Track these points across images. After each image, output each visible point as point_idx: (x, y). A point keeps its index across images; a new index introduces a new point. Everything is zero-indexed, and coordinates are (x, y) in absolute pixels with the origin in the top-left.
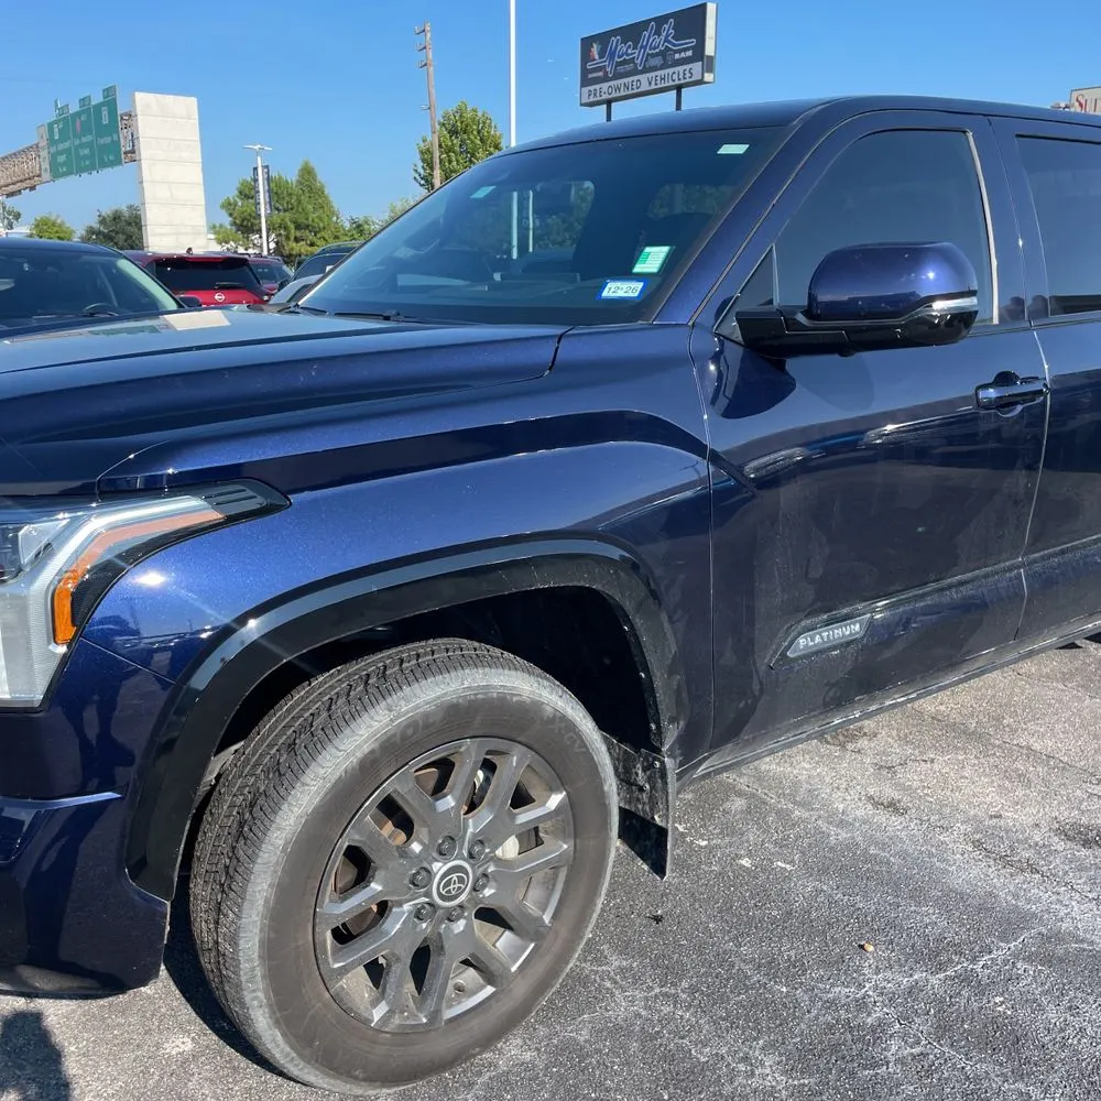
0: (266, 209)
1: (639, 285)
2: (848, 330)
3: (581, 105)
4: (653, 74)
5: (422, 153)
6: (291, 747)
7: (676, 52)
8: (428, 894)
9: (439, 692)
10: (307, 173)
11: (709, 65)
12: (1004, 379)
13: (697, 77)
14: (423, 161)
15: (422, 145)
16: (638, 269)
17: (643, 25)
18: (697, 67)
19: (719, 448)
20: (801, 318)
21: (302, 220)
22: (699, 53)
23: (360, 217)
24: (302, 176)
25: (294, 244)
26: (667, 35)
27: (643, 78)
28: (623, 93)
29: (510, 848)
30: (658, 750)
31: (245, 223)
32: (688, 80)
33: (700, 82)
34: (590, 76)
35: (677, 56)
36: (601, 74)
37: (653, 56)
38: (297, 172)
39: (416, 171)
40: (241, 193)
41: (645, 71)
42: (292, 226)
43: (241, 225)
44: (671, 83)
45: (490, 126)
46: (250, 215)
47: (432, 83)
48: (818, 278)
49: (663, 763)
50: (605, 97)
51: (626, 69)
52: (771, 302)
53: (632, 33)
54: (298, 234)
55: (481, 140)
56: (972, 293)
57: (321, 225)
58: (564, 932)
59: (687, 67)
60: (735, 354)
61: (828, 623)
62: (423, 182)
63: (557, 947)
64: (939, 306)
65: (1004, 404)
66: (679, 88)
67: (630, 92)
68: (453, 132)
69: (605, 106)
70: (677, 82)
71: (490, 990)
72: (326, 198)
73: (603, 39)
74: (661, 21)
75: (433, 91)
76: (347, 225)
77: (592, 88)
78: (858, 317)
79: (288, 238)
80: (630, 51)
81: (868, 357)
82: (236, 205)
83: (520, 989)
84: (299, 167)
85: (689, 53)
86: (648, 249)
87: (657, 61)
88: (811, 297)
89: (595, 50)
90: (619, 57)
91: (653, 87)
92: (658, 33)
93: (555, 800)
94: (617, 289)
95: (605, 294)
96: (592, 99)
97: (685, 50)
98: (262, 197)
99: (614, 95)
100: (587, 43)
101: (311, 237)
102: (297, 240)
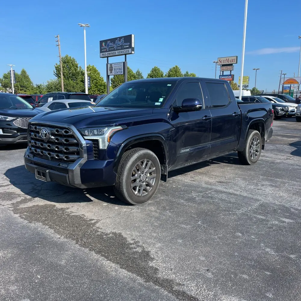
0: (13, 82)
1: (160, 103)
2: (187, 109)
3: (100, 57)
4: (119, 51)
5: (56, 67)
6: (127, 158)
7: (125, 46)
8: (141, 178)
9: (142, 152)
10: (24, 72)
11: (133, 49)
12: (206, 116)
13: (130, 52)
14: (56, 70)
15: (56, 66)
16: (159, 101)
17: (116, 39)
18: (130, 50)
19: (172, 124)
20: (181, 107)
21: (22, 85)
22: (130, 46)
23: (39, 84)
24: (22, 73)
25: (20, 91)
26: (122, 42)
27: (116, 52)
28: (111, 55)
29: (148, 175)
30: (165, 164)
31: (6, 85)
32: (128, 53)
33: (131, 53)
34: (102, 50)
35: (125, 47)
36: (105, 50)
37: (119, 46)
38: (21, 72)
39: (54, 72)
40: (4, 77)
41: (117, 50)
42: (20, 86)
43: (4, 86)
44: (124, 53)
45: (75, 61)
46: (7, 83)
47: (60, 50)
48: (183, 102)
49: (166, 165)
50: (107, 56)
51: (112, 49)
52: (176, 105)
53: (113, 40)
54: (21, 89)
55: (72, 65)
56: (201, 104)
57: (28, 86)
58: (155, 187)
59: (128, 50)
60: (172, 112)
61: (185, 149)
62: (56, 75)
63: (155, 188)
64: (198, 106)
65: (206, 120)
66: (125, 55)
67: (113, 55)
68: (64, 62)
69: (107, 58)
70: (125, 53)
71: (147, 193)
72: (29, 79)
73: (106, 41)
74: (120, 38)
75: (60, 52)
76: (35, 86)
77: (103, 53)
78: (188, 107)
79: (18, 89)
80: (113, 45)
81: (189, 113)
82: (3, 80)
83: (151, 194)
84: (21, 70)
85: (128, 46)
86: (160, 98)
87: (120, 48)
88: (182, 105)
89: (104, 44)
90: (110, 46)
91: (119, 54)
92: (120, 41)
93: (154, 168)
94: (157, 104)
95: (155, 104)
96: (103, 56)
97: (127, 45)
98: (12, 79)
99: (109, 55)
100: (101, 42)
101: (25, 89)
102: (21, 90)
